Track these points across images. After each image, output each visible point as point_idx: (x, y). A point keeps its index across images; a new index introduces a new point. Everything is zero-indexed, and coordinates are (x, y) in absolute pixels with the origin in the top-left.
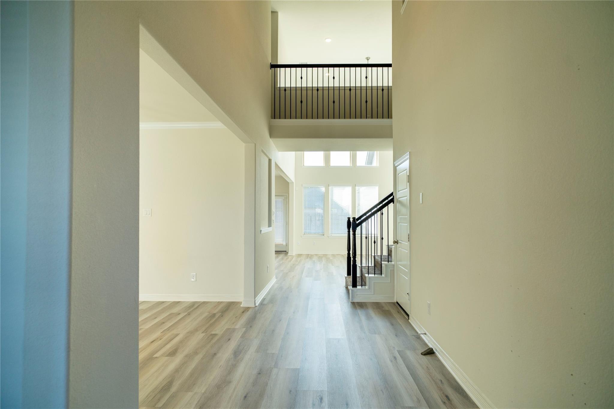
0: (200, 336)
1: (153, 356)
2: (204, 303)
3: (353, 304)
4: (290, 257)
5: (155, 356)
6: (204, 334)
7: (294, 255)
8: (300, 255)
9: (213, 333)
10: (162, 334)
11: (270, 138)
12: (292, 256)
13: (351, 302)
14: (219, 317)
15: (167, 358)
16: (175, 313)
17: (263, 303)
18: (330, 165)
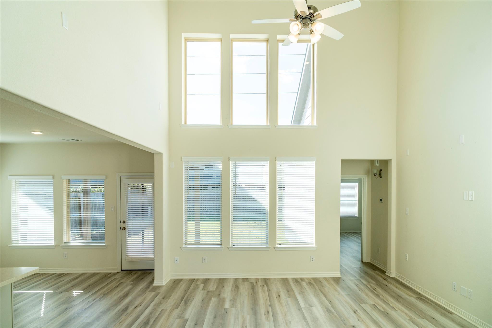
18: (232, 124)
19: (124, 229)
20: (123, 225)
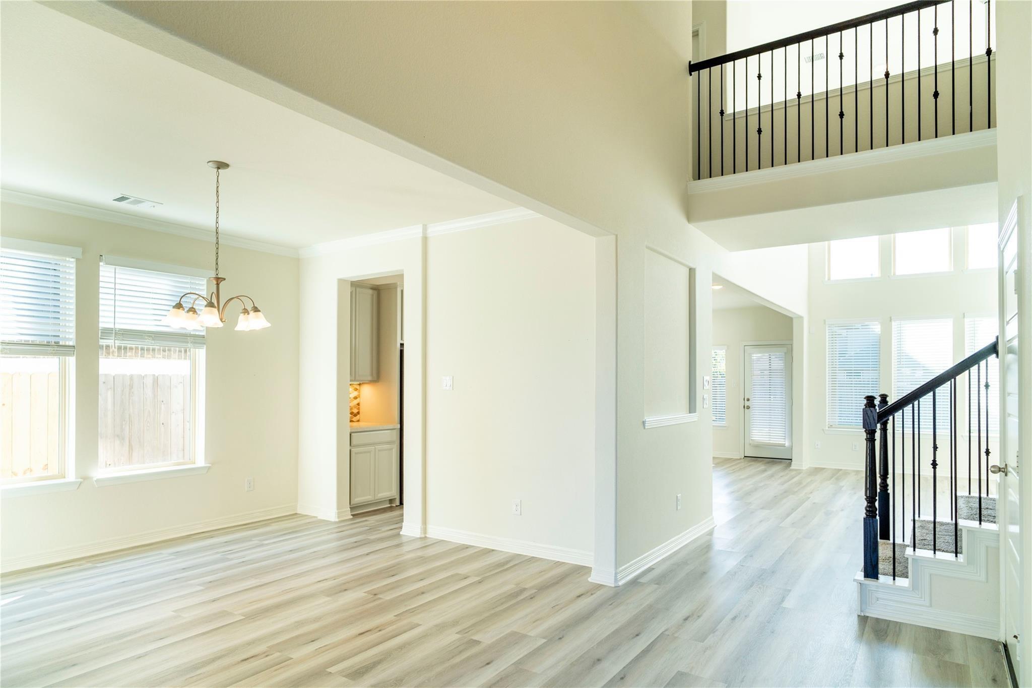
0: (451, 637)
1: (327, 670)
2: (532, 560)
3: (863, 620)
4: (794, 473)
5: (329, 670)
6: (458, 636)
7: (804, 468)
8: (817, 471)
9: (475, 638)
10: (395, 617)
11: (689, 223)
12: (799, 472)
13: (859, 616)
14: (524, 599)
15: (344, 679)
16: (460, 574)
17: (639, 581)
18: (894, 274)
19: (748, 408)
20: (747, 403)
